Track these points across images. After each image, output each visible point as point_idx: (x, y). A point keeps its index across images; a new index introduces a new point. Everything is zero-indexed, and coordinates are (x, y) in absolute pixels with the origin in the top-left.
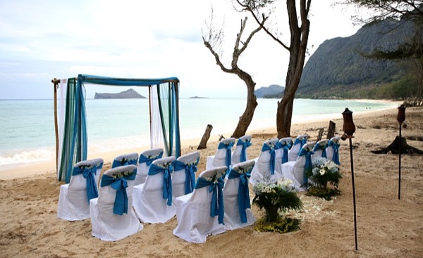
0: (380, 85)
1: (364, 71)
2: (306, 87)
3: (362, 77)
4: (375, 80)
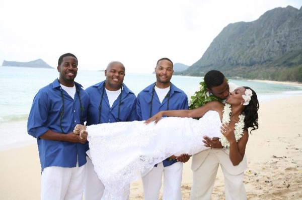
0: (280, 68)
1: (265, 55)
2: (209, 66)
3: (262, 60)
4: (275, 63)
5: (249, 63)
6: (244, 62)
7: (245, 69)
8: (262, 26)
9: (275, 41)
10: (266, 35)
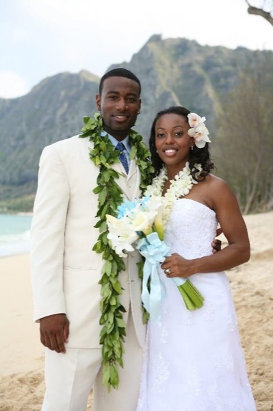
5: (16, 179)
6: (8, 178)
7: (10, 191)
8: (37, 107)
10: (46, 124)
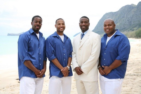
0: (129, 32)
1: (122, 26)
4: (127, 30)
9: (127, 20)
10: (122, 17)
